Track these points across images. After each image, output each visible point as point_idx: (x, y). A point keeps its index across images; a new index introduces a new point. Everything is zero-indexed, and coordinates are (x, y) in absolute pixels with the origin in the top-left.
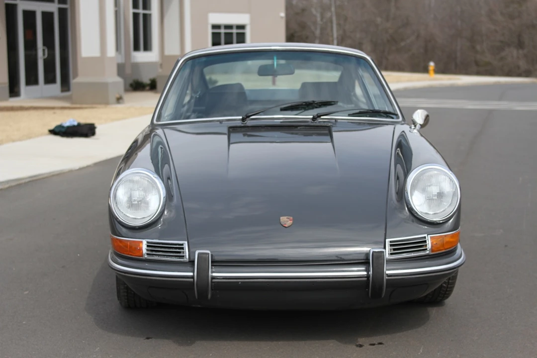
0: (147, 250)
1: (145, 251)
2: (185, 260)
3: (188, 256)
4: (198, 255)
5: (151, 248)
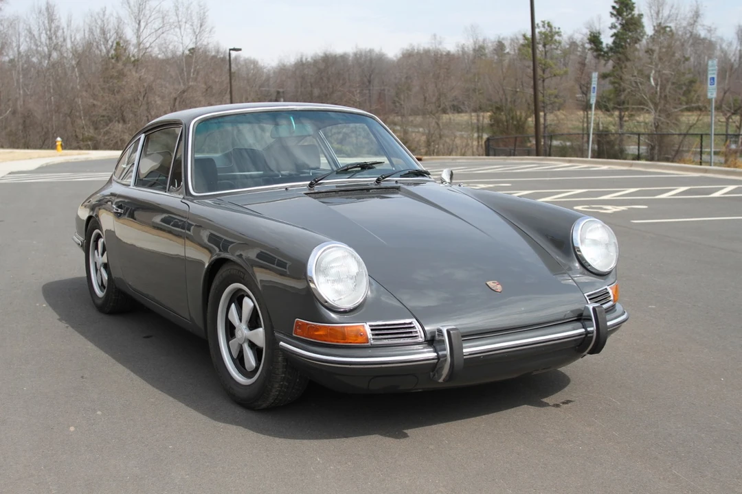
0: (373, 335)
1: (370, 336)
2: (421, 340)
3: (423, 336)
4: (448, 332)
5: (377, 332)
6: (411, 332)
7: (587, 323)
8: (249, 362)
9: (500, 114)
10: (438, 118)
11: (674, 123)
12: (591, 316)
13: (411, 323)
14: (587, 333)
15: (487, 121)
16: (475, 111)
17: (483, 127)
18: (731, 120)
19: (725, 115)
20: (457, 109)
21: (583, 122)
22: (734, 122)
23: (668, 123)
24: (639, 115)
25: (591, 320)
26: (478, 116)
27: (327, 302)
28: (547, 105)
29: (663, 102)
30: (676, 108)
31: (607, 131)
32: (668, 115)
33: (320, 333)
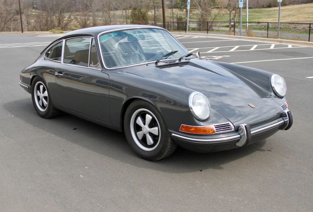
1: (215, 130)
2: (233, 130)
3: (234, 128)
4: (245, 126)
5: (217, 128)
6: (229, 127)
7: (284, 118)
8: (150, 141)
9: (136, 11)
10: (109, 14)
11: (209, 14)
12: (286, 115)
13: (228, 124)
14: (285, 122)
15: (130, 14)
16: (124, 9)
17: (128, 17)
18: (231, 13)
19: (229, 10)
20: (116, 9)
21: (171, 14)
22: (233, 13)
23: (206, 14)
24: (194, 11)
25: (286, 116)
26: (126, 12)
27: (198, 117)
28: (156, 7)
29: (204, 5)
30: (210, 8)
31: (181, 18)
32: (206, 11)
33: (192, 129)
